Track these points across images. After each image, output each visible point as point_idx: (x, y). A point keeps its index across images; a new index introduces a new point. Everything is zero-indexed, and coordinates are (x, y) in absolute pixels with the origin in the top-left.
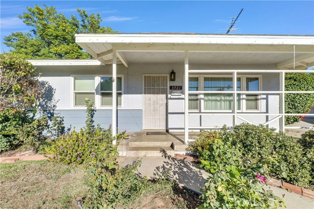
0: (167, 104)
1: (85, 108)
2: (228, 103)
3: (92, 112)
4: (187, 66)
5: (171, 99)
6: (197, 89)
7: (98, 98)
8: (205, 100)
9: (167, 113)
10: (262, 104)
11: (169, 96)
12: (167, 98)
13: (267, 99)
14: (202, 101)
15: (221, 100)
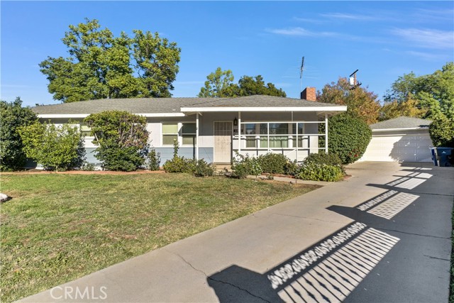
0: (232, 143)
1: (172, 146)
2: (279, 142)
3: (176, 149)
4: (240, 120)
5: (234, 139)
6: (255, 133)
7: (180, 139)
8: (261, 140)
9: (232, 150)
10: (305, 142)
11: (233, 137)
12: (232, 139)
13: (308, 139)
14: (259, 141)
15: (274, 140)
